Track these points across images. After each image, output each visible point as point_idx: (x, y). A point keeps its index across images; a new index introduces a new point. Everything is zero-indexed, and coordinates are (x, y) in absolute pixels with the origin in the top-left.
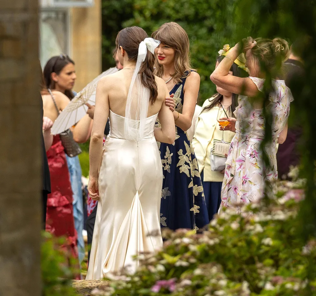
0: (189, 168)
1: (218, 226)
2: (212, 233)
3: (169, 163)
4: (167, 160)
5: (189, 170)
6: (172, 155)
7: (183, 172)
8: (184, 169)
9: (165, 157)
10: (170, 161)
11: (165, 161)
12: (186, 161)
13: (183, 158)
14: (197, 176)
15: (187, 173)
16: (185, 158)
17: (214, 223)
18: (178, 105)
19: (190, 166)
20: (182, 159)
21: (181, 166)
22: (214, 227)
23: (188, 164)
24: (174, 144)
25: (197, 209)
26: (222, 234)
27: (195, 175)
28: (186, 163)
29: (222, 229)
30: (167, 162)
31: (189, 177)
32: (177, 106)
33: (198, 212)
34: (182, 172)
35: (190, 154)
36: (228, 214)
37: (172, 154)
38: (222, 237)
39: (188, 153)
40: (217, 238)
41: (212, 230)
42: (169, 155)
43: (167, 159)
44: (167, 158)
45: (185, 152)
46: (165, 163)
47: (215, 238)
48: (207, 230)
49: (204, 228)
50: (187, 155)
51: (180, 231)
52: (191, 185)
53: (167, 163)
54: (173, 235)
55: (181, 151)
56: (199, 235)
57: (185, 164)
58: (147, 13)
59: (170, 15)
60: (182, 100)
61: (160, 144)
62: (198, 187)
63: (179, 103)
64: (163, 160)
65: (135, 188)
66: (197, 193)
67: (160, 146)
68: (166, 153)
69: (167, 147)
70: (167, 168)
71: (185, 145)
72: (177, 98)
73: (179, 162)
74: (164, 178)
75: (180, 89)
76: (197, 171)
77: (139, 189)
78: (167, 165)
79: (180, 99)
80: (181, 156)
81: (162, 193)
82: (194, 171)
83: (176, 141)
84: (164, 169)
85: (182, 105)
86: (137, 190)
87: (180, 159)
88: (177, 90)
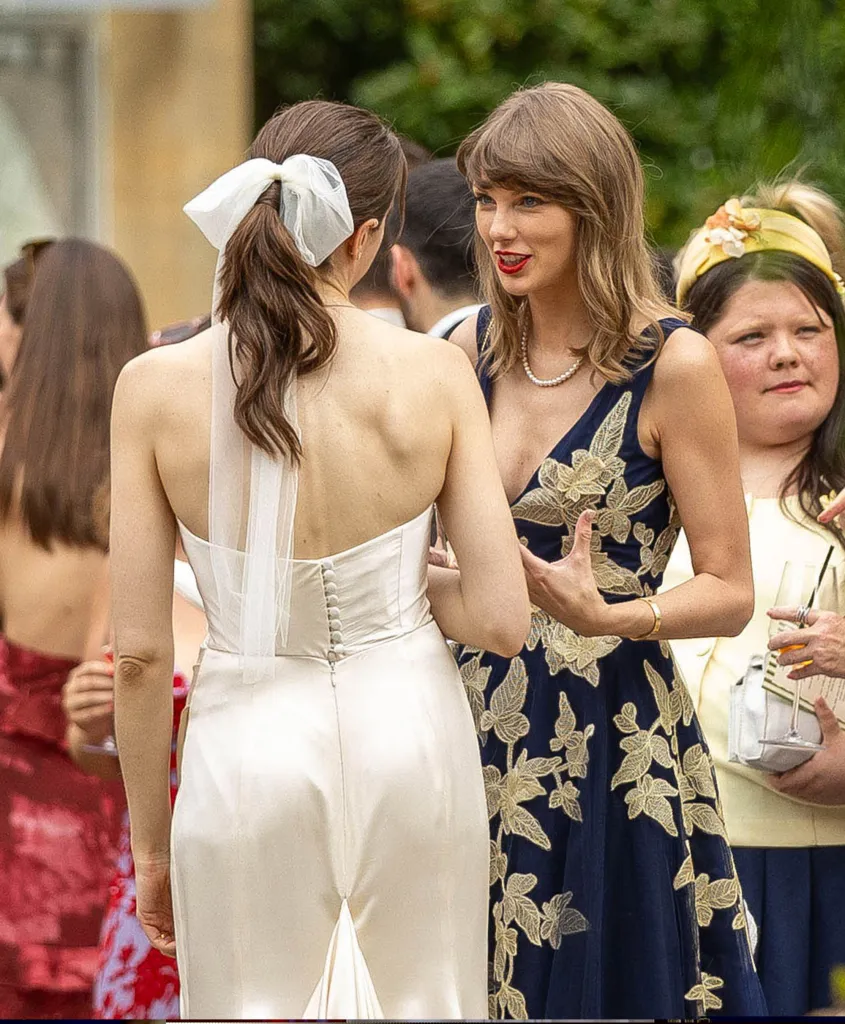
0: (674, 793)
3: (572, 775)
4: (564, 761)
5: (675, 802)
6: (591, 733)
7: (642, 813)
8: (649, 800)
9: (555, 745)
10: (578, 766)
11: (553, 766)
12: (654, 762)
13: (645, 747)
14: (707, 830)
15: (664, 817)
16: (648, 744)
18: (608, 490)
19: (674, 784)
20: (636, 752)
21: (633, 785)
23: (668, 775)
24: (594, 678)
25: (712, 991)
27: (695, 827)
28: (657, 771)
30: (564, 768)
31: (676, 835)
32: (603, 498)
33: (717, 1004)
34: (637, 813)
35: (674, 724)
37: (591, 729)
39: (666, 720)
43: (562, 753)
44: (564, 749)
45: (648, 715)
46: (551, 776)
50: (660, 731)
52: (685, 875)
53: (565, 776)
55: (629, 711)
57: (649, 776)
58: (476, 39)
59: (589, 44)
60: (627, 467)
61: (526, 680)
62: (710, 882)
63: (613, 481)
64: (544, 759)
65: (334, 889)
66: (711, 912)
67: (525, 692)
68: (556, 725)
69: (562, 693)
70: (565, 797)
71: (649, 679)
72: (602, 459)
73: (623, 764)
74: (548, 846)
75: (622, 415)
76: (706, 806)
77: (354, 891)
78: (563, 782)
79: (620, 460)
80: (631, 737)
81: (542, 921)
82: (691, 805)
83: (603, 663)
84: (550, 806)
85: (629, 490)
87: (624, 753)
88: (607, 419)
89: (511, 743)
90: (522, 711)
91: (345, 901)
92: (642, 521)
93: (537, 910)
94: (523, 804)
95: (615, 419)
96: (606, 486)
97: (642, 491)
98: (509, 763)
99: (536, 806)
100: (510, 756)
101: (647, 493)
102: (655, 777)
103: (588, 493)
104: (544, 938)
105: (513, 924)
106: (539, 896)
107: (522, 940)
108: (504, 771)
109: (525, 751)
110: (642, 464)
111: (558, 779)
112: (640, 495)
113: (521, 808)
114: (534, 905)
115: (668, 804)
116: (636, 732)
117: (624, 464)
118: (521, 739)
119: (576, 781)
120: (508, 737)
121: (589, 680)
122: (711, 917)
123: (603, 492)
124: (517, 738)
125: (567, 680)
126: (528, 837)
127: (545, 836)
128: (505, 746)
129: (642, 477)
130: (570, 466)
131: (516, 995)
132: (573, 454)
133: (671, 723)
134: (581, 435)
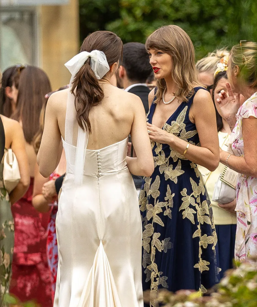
0: (195, 212)
1: (230, 286)
2: (223, 295)
3: (170, 207)
4: (168, 203)
6: (174, 196)
7: (186, 217)
8: (188, 214)
9: (166, 199)
10: (171, 204)
11: (165, 204)
12: (190, 204)
13: (188, 200)
14: (207, 223)
15: (192, 219)
16: (189, 199)
17: (225, 282)
18: (180, 132)
19: (196, 210)
20: (186, 201)
21: (184, 210)
22: (225, 287)
23: (194, 208)
24: (176, 181)
26: (236, 296)
27: (204, 222)
28: (191, 206)
29: (235, 290)
30: (168, 205)
31: (194, 224)
32: (179, 134)
34: (185, 217)
36: (243, 271)
38: (235, 301)
40: (230, 301)
41: (222, 291)
42: (170, 196)
43: (168, 201)
44: (168, 200)
46: (165, 207)
47: (226, 301)
48: (216, 291)
49: (212, 289)
51: (181, 293)
52: (197, 234)
53: (168, 207)
54: (173, 298)
55: (185, 190)
56: (206, 298)
57: (189, 208)
58: (138, 12)
60: (186, 126)
61: (160, 182)
62: (207, 236)
63: (182, 129)
64: (163, 202)
65: (98, 237)
66: (207, 245)
67: (159, 185)
68: (167, 194)
69: (168, 185)
70: (167, 212)
71: (191, 182)
72: (179, 123)
73: (182, 204)
74: (163, 226)
75: (185, 112)
76: (207, 216)
77: (103, 238)
78: (168, 209)
79: (184, 124)
80: (185, 197)
81: (162, 245)
82: (203, 216)
83: (179, 177)
84: (164, 215)
85: (187, 132)
86: (100, 239)
87: (183, 201)
88: (181, 113)
89: (155, 198)
90: (158, 190)
91: (101, 241)
93: (160, 242)
94: (157, 214)
95: (183, 113)
96: (180, 131)
97: (191, 132)
98: (155, 204)
99: (160, 215)
100: (155, 202)
101: (192, 134)
102: (190, 208)
103: (175, 132)
104: (162, 250)
105: (154, 246)
106: (161, 239)
107: (157, 250)
108: (154, 206)
109: (158, 200)
110: (190, 125)
111: (167, 208)
112: (190, 133)
113: (157, 216)
114: (159, 241)
115: (193, 215)
116: (186, 196)
117: (185, 125)
118: (158, 197)
119: (171, 208)
120: (155, 197)
121: (174, 182)
122: (207, 246)
123: (179, 132)
124: (157, 197)
125: (170, 182)
126: (158, 223)
127: (163, 223)
128: (154, 199)
129: (191, 128)
130: (171, 125)
131: (155, 265)
132: (172, 122)
133: (197, 194)
134: (174, 117)
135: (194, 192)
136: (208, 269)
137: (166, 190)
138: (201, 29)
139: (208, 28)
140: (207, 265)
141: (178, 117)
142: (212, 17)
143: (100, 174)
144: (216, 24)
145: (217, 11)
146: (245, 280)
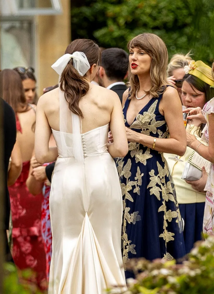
0: (161, 190)
1: (199, 256)
2: (193, 263)
3: (139, 185)
4: (138, 182)
7: (153, 194)
8: (154, 191)
9: (136, 178)
10: (140, 183)
11: (135, 183)
12: (157, 183)
13: (154, 180)
15: (158, 195)
16: (156, 179)
17: (195, 251)
20: (153, 180)
21: (152, 187)
22: (195, 257)
23: (160, 186)
24: (145, 164)
26: (204, 264)
28: (157, 185)
29: (203, 259)
30: (137, 184)
31: (160, 200)
32: (150, 122)
34: (152, 194)
35: (164, 176)
36: (210, 242)
37: (143, 175)
38: (204, 268)
40: (199, 268)
41: (192, 260)
42: (139, 176)
43: (137, 180)
44: (138, 179)
45: (156, 173)
46: (135, 185)
47: (196, 268)
48: (187, 260)
49: (184, 258)
50: (159, 177)
51: (157, 261)
53: (137, 185)
54: (150, 266)
55: (153, 172)
56: (179, 265)
57: (156, 186)
58: (122, 21)
59: (147, 22)
60: (156, 116)
61: (131, 164)
62: (171, 211)
63: (152, 119)
64: (133, 182)
65: (84, 210)
66: (171, 218)
67: (130, 167)
68: (137, 174)
69: (138, 167)
70: (137, 190)
71: (158, 165)
72: (150, 114)
73: (150, 183)
74: (133, 201)
75: (155, 105)
76: (171, 195)
77: (88, 210)
78: (137, 187)
79: (154, 114)
80: (152, 177)
81: (131, 218)
83: (148, 160)
84: (134, 192)
85: (156, 121)
86: (86, 211)
87: (151, 180)
88: (152, 105)
89: (127, 178)
90: (130, 171)
91: (86, 213)
92: (160, 129)
93: (130, 216)
94: (128, 192)
95: (154, 105)
96: (151, 120)
97: (160, 122)
98: (127, 183)
99: (131, 192)
100: (127, 181)
101: (161, 123)
102: (157, 186)
103: (146, 121)
104: (131, 222)
105: (126, 219)
106: (130, 212)
107: (127, 222)
108: (126, 184)
109: (129, 180)
110: (160, 116)
111: (136, 186)
112: (159, 123)
113: (128, 193)
114: (129, 214)
115: (159, 193)
117: (155, 115)
118: (130, 177)
119: (139, 186)
120: (127, 176)
121: (144, 164)
122: (171, 220)
123: (150, 121)
124: (129, 177)
125: (140, 164)
126: (129, 199)
127: (132, 199)
128: (126, 179)
129: (159, 119)
130: (143, 115)
132: (144, 113)
133: (162, 176)
134: (146, 109)
135: (159, 173)
136: (173, 239)
137: (136, 172)
138: (175, 35)
139: (181, 35)
140: (172, 236)
141: (150, 108)
142: (185, 25)
143: (85, 155)
144: (188, 30)
145: (189, 20)
146: (212, 250)
